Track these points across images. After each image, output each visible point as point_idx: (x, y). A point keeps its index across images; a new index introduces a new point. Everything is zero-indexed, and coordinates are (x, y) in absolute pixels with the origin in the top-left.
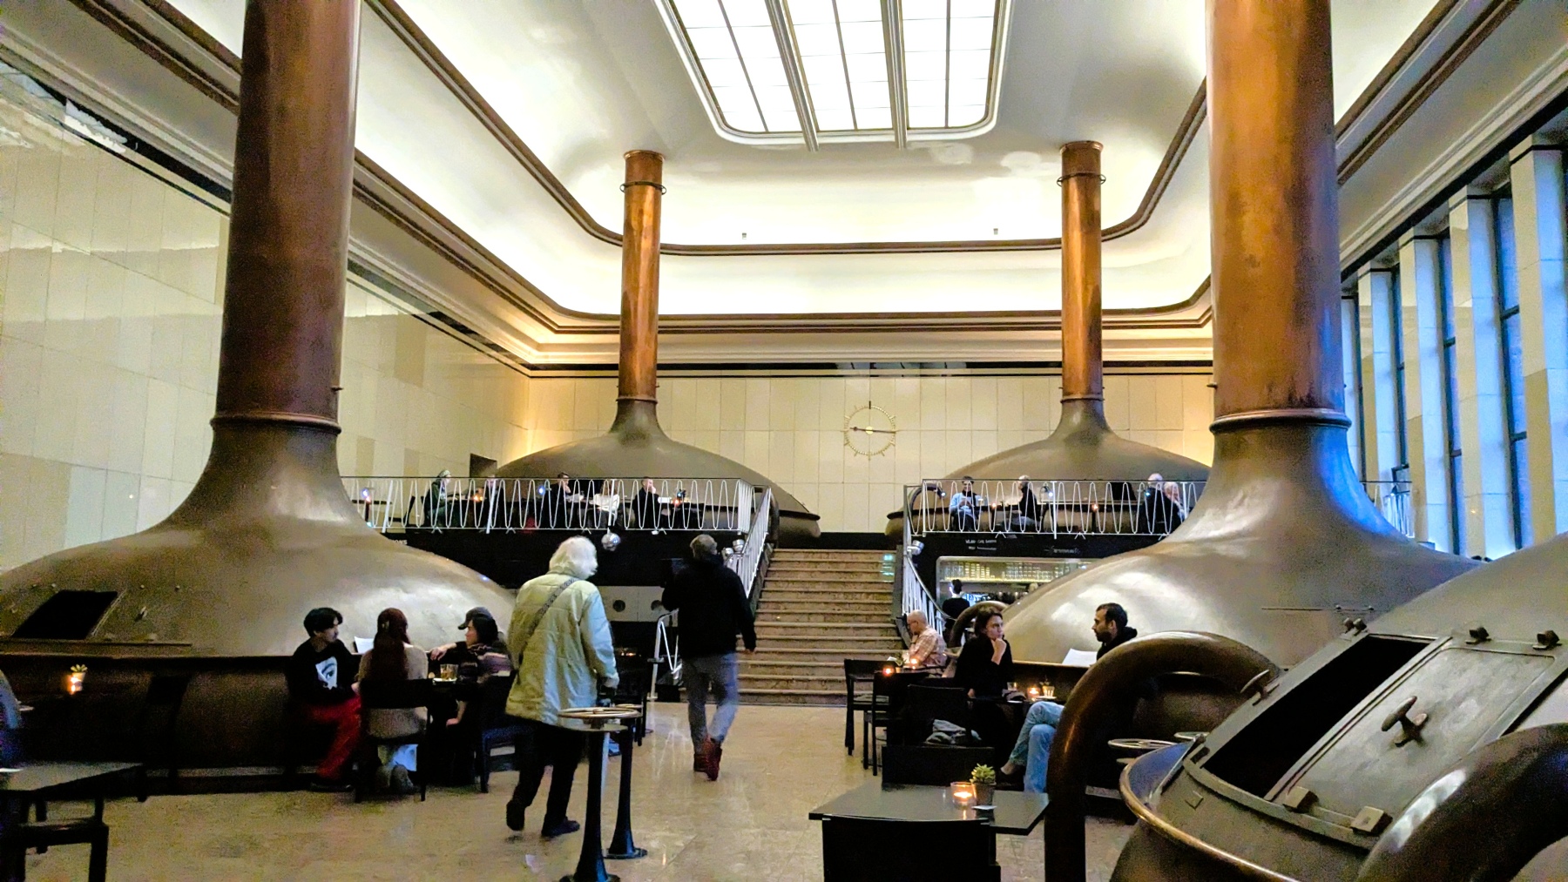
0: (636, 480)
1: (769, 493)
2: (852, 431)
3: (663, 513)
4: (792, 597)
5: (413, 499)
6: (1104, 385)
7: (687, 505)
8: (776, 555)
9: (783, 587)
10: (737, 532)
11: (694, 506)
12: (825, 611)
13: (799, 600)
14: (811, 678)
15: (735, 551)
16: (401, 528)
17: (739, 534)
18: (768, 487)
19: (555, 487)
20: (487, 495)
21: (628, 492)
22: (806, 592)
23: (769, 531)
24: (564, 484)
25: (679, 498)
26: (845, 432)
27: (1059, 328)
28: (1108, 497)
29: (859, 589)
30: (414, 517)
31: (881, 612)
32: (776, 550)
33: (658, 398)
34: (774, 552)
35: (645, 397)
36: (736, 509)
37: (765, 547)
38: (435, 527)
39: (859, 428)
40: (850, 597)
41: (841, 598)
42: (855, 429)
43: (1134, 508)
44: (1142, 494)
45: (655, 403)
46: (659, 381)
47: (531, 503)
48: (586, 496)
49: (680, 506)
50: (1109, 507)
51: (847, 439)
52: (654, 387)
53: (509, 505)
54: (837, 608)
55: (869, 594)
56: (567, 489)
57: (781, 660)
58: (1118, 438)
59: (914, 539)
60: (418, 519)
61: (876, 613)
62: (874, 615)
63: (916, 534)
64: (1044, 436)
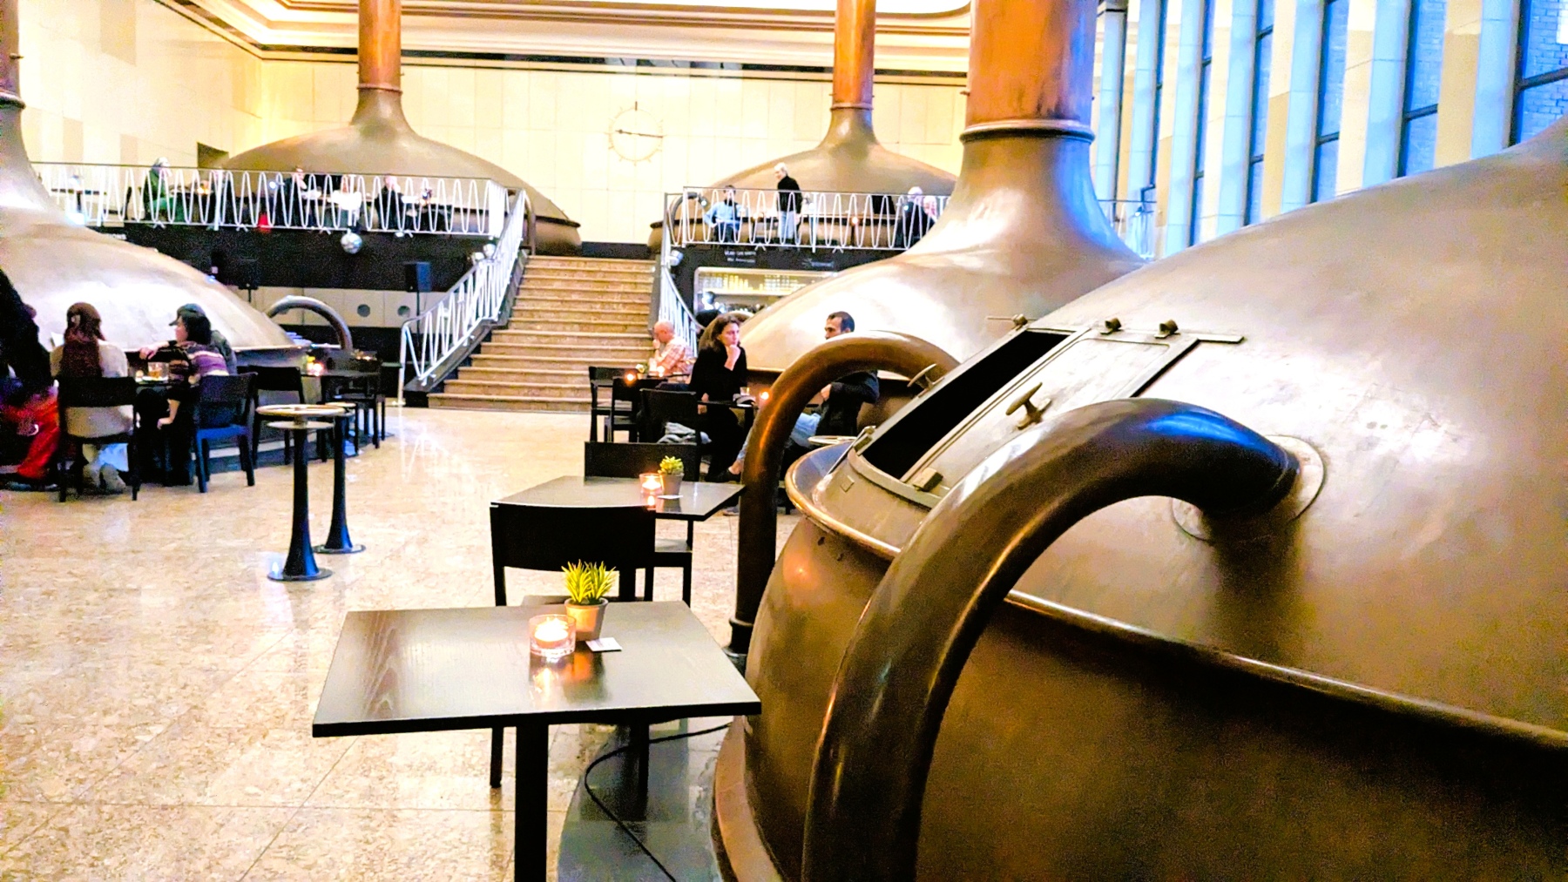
0: (377, 177)
1: (523, 196)
2: (618, 134)
3: (409, 213)
4: (547, 306)
5: (130, 190)
6: (874, 94)
7: (433, 206)
8: (532, 262)
9: (537, 295)
10: (488, 237)
11: (441, 207)
12: (581, 321)
13: (553, 309)
14: (563, 386)
15: (486, 257)
16: (119, 221)
17: (491, 239)
18: (521, 189)
19: (288, 182)
20: (213, 188)
21: (369, 189)
22: (562, 301)
23: (523, 237)
24: (298, 177)
25: (425, 198)
26: (610, 135)
27: (832, 30)
28: (868, 211)
29: (616, 299)
30: (132, 210)
31: (637, 323)
32: (531, 257)
33: (403, 88)
34: (528, 259)
35: (389, 87)
36: (487, 212)
37: (519, 254)
38: (156, 221)
39: (624, 130)
40: (607, 306)
41: (598, 308)
42: (621, 132)
43: (892, 222)
44: (902, 209)
45: (399, 93)
46: (403, 69)
47: (263, 200)
48: (323, 193)
49: (426, 207)
50: (868, 221)
51: (610, 140)
52: (399, 75)
53: (238, 200)
54: (593, 317)
55: (625, 304)
56: (301, 184)
57: (534, 368)
58: (884, 150)
59: (673, 249)
60: (138, 214)
61: (632, 323)
62: (630, 325)
63: (676, 245)
64: (813, 146)
